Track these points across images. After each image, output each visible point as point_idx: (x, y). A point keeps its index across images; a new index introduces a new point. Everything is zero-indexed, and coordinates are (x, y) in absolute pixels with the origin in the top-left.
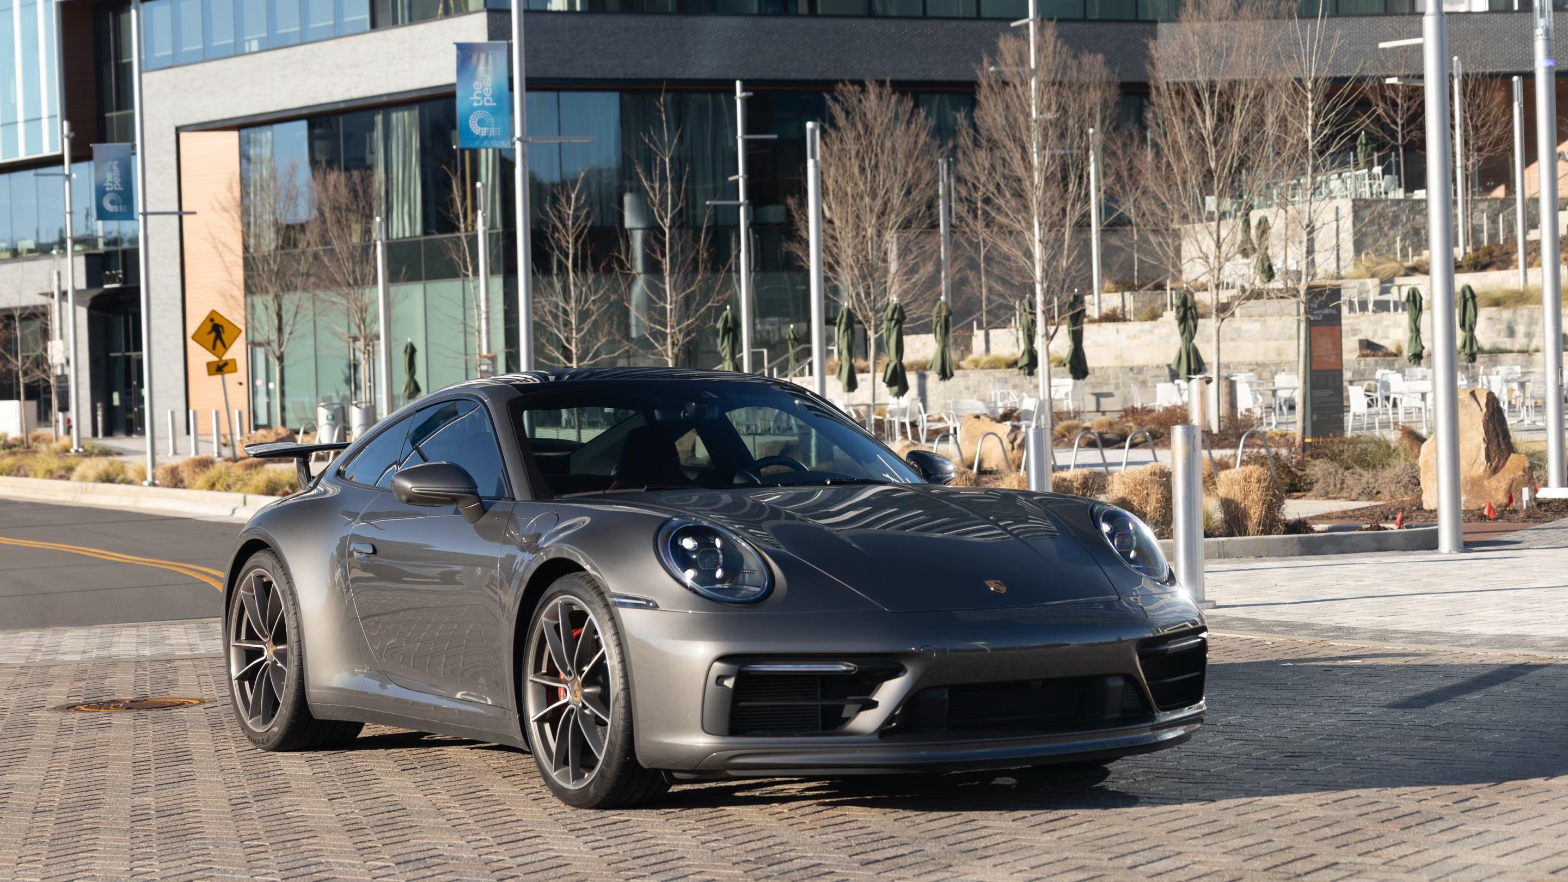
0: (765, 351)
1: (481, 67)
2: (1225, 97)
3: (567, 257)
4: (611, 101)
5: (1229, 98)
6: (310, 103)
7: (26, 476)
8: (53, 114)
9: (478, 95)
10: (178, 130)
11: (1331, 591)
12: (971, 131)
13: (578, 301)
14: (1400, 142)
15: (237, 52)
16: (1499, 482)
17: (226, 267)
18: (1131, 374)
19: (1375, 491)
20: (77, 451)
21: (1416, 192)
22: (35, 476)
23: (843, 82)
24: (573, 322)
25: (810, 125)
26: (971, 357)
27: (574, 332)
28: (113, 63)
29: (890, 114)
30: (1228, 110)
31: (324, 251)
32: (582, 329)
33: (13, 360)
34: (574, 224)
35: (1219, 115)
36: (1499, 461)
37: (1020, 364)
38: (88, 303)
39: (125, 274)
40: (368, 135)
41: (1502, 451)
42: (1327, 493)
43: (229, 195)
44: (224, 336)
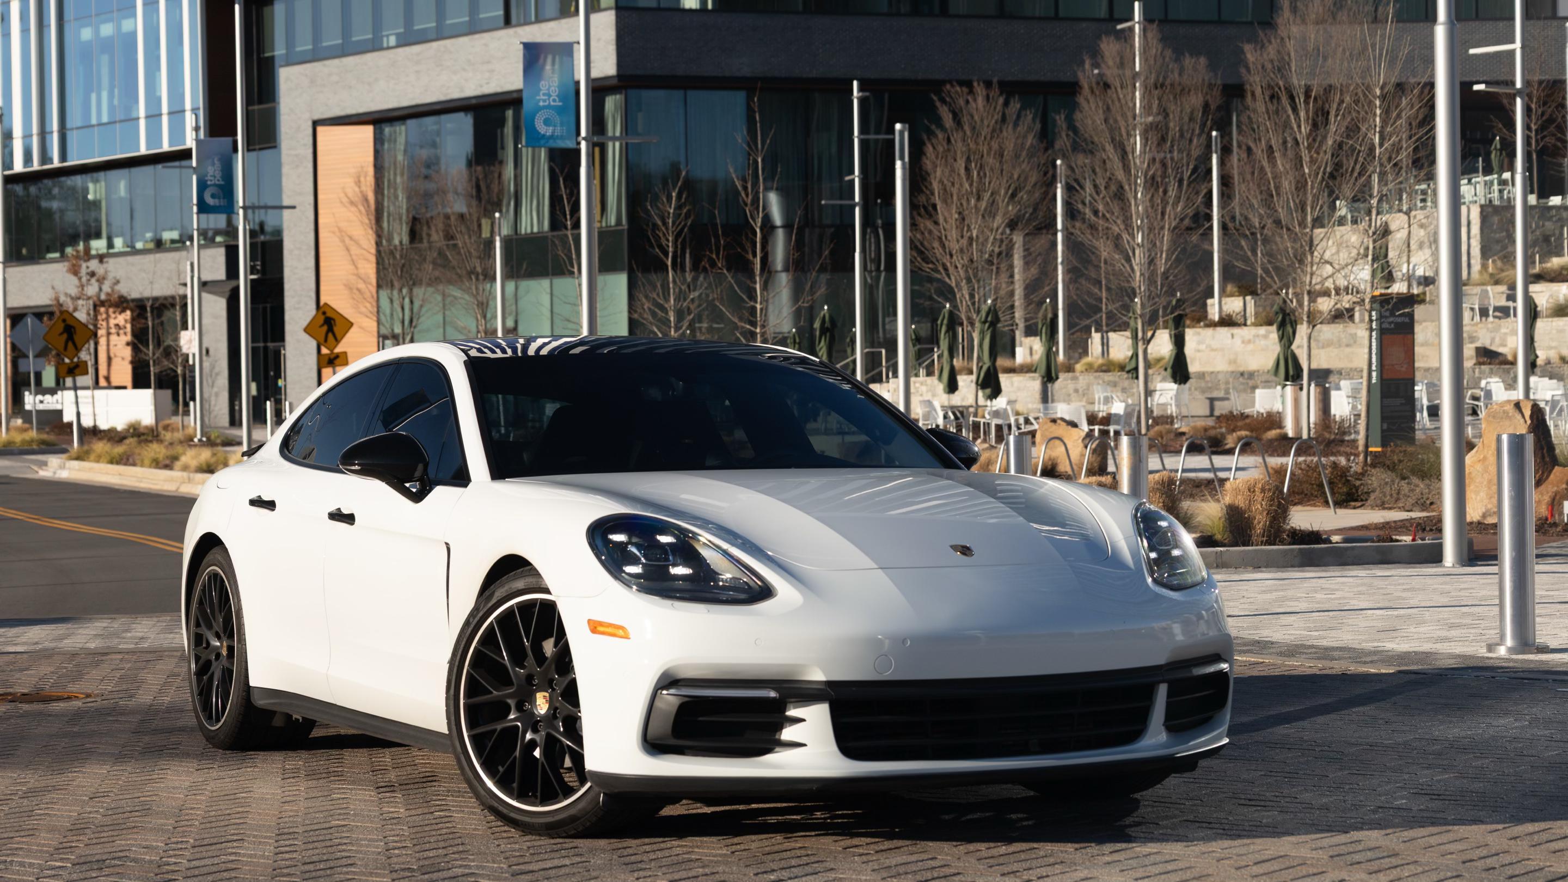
0: (884, 351)
1: (548, 67)
2: (1320, 102)
3: (666, 255)
4: (738, 98)
5: (1323, 103)
6: (442, 98)
7: (134, 465)
8: (195, 106)
9: (544, 94)
10: (315, 124)
11: (1292, 603)
12: (1071, 133)
13: (677, 299)
14: (1533, 147)
15: (375, 46)
16: (1542, 494)
17: (353, 260)
18: (1241, 379)
19: (1428, 502)
20: (200, 440)
21: (1552, 198)
22: (142, 466)
23: (950, 82)
24: (672, 319)
25: (898, 126)
26: (1089, 359)
27: (673, 330)
28: (255, 57)
29: (997, 117)
30: (1323, 115)
31: (447, 245)
32: (681, 328)
33: (144, 350)
34: (674, 223)
35: (1314, 120)
36: (1543, 473)
37: (1128, 368)
38: (227, 294)
39: (263, 265)
40: (499, 131)
41: (1545, 463)
42: (1383, 503)
43: (357, 189)
44: (336, 329)
